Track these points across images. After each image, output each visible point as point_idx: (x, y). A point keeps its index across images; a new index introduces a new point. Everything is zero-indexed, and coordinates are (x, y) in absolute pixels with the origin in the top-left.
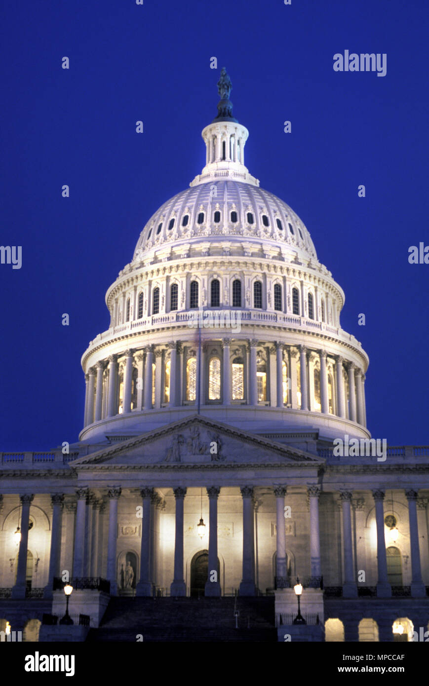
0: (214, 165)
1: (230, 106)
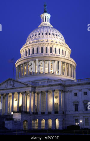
0: (44, 23)
1: (46, 10)
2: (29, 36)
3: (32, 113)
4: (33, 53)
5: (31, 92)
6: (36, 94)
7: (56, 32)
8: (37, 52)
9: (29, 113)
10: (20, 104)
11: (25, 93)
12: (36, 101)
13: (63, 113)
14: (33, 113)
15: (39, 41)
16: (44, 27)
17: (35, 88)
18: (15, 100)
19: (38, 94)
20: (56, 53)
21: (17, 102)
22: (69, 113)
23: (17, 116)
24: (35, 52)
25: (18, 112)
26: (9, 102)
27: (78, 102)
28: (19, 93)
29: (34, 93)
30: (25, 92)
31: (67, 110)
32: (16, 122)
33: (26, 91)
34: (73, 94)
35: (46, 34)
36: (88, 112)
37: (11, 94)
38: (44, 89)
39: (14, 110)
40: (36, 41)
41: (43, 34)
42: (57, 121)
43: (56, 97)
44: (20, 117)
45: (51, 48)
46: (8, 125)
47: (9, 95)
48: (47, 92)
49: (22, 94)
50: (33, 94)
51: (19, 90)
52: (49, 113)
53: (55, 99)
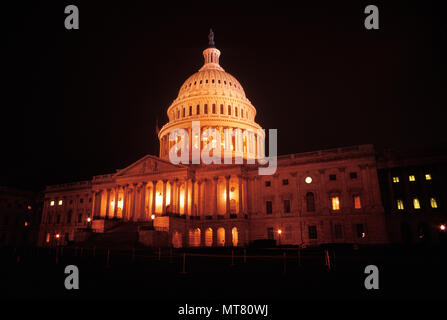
2: (184, 86)
3: (188, 218)
4: (191, 114)
5: (187, 180)
6: (196, 185)
7: (231, 79)
8: (198, 113)
9: (184, 216)
10: (168, 203)
11: (176, 183)
12: (196, 196)
13: (246, 216)
14: (192, 217)
15: (200, 94)
16: (209, 71)
17: (194, 172)
18: (157, 194)
19: (199, 184)
20: (230, 114)
21: (162, 197)
22: (257, 217)
23: (162, 223)
24: (194, 111)
25: (163, 215)
26: (147, 199)
27: (273, 197)
28: (165, 182)
29: (193, 182)
30: (177, 180)
31: (253, 211)
32: (159, 234)
33: (179, 177)
34: (263, 183)
35: (213, 81)
36: (291, 214)
37: (150, 184)
38: (209, 175)
39: (157, 211)
40: (195, 93)
41: (207, 81)
42: (235, 233)
43: (233, 190)
44: (167, 225)
45: (222, 106)
46: (145, 238)
47: (148, 185)
48: (216, 179)
49: (171, 184)
50: (190, 184)
51: (164, 175)
52: (220, 217)
53: (231, 193)
